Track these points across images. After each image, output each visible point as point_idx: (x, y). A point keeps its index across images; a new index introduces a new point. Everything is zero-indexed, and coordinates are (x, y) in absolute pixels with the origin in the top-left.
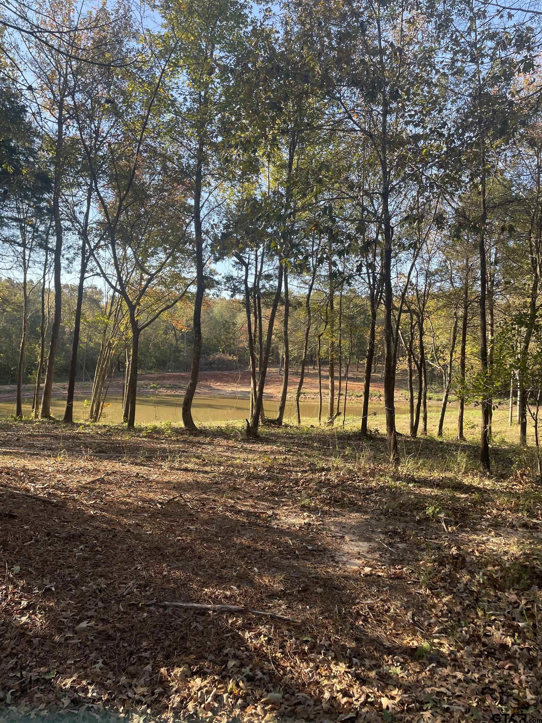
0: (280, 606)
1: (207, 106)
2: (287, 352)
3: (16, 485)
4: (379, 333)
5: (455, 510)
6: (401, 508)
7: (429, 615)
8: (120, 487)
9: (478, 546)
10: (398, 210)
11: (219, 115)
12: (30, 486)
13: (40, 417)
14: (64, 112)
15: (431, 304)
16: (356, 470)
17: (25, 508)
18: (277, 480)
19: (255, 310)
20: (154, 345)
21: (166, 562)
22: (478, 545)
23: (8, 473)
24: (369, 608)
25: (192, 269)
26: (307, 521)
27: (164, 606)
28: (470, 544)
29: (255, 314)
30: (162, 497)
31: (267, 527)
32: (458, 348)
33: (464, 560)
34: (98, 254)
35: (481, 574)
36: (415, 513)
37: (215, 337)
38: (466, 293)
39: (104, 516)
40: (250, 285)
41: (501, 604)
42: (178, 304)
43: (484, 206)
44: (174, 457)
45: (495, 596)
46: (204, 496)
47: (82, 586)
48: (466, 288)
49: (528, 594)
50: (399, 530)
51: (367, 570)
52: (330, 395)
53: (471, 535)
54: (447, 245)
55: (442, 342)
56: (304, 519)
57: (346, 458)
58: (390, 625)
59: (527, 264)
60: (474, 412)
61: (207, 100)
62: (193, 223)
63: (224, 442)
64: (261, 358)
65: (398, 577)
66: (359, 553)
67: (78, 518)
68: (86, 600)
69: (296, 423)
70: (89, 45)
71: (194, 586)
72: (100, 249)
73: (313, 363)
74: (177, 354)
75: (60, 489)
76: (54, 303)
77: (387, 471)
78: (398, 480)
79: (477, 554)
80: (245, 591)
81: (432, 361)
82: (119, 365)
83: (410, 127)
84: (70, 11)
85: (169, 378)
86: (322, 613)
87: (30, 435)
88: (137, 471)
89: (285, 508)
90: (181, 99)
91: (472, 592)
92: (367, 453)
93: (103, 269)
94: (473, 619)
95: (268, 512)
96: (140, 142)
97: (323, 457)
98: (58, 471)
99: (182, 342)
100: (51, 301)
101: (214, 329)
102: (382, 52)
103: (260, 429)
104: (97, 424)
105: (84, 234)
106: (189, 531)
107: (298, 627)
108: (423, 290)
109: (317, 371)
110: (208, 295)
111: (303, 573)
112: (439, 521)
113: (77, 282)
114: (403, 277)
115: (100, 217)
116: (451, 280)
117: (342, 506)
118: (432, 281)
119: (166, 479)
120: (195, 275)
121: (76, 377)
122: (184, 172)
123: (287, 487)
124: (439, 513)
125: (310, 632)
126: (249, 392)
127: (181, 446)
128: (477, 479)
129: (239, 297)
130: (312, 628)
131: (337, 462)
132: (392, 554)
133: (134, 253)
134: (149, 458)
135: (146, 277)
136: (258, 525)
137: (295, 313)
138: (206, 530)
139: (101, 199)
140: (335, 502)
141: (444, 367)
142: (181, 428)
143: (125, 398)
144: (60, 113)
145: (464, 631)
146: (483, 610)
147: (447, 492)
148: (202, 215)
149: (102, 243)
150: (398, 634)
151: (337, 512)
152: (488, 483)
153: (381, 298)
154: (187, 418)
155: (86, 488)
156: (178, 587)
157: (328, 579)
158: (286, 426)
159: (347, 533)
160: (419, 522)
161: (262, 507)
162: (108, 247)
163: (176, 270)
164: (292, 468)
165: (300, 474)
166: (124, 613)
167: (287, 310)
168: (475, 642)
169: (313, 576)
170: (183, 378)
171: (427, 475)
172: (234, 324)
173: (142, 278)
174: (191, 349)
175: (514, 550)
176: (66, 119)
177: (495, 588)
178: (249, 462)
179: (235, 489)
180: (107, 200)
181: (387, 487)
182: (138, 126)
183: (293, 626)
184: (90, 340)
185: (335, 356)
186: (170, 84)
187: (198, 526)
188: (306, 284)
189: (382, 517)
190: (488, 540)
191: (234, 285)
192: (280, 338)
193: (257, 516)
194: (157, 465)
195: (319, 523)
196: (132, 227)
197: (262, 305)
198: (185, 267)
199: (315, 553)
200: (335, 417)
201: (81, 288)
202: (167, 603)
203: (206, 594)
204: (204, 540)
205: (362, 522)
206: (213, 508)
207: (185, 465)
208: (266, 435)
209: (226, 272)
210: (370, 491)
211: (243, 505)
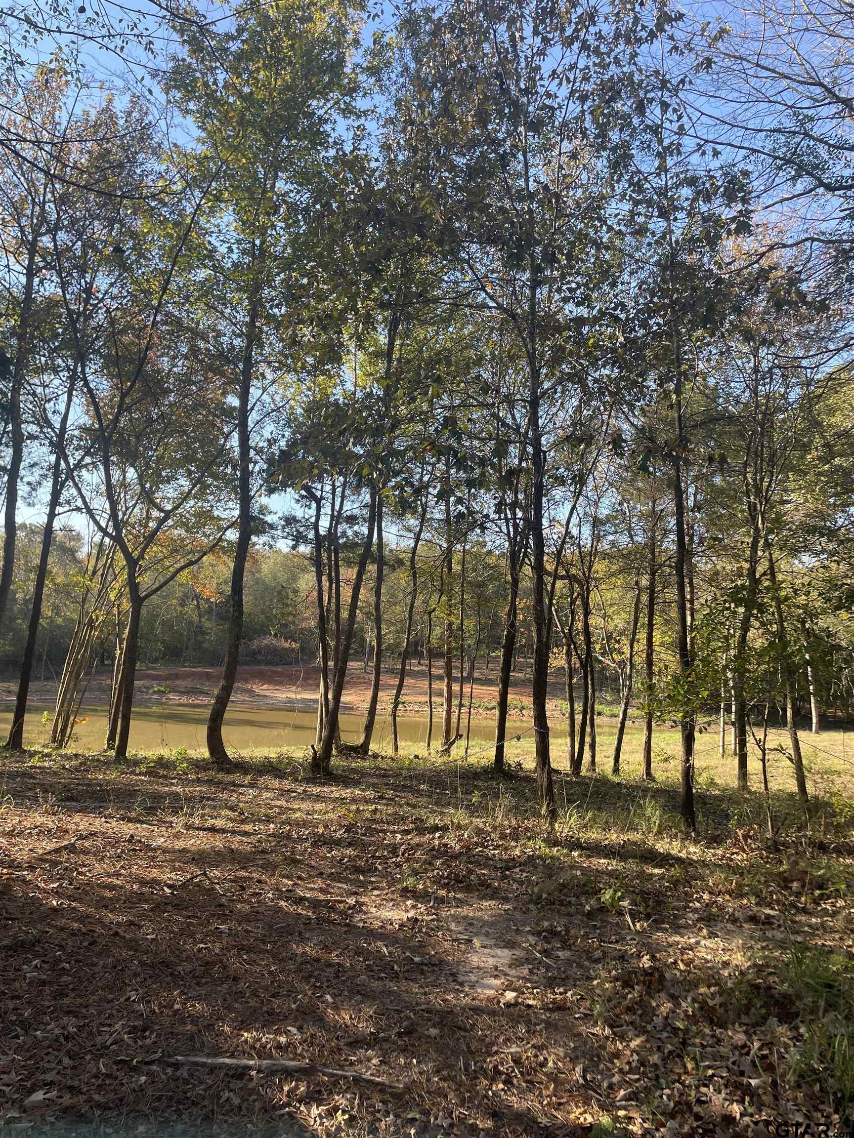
0: (369, 1060)
1: (264, 262)
2: (379, 638)
4: (522, 609)
5: (645, 895)
6: (561, 891)
7: (609, 1070)
8: (102, 859)
9: (682, 954)
10: (551, 425)
11: (282, 275)
14: (37, 259)
15: (600, 567)
16: (489, 828)
18: (363, 847)
19: (330, 570)
20: (163, 623)
21: (179, 987)
22: (683, 951)
24: (513, 1060)
25: (232, 505)
26: (411, 914)
27: (175, 1064)
28: (670, 950)
29: (329, 575)
30: (172, 876)
31: (347, 925)
32: (642, 636)
33: (662, 977)
34: (80, 477)
35: (689, 999)
36: (583, 901)
37: (263, 612)
38: (653, 553)
39: (74, 908)
40: (322, 532)
41: (722, 1049)
42: (205, 558)
43: (680, 425)
44: (193, 807)
45: (713, 1036)
46: (243, 873)
47: (36, 1030)
48: (652, 544)
49: (763, 1032)
50: (559, 929)
51: (510, 995)
52: (445, 707)
53: (670, 936)
54: (624, 480)
55: (616, 626)
56: (407, 911)
57: (472, 810)
58: (547, 1088)
59: (741, 511)
60: (666, 735)
61: (264, 252)
62: (236, 435)
63: (275, 783)
64: (337, 646)
65: (560, 1007)
66: (496, 968)
67: (31, 913)
68: (42, 1054)
69: (390, 752)
70: (83, 161)
71: (227, 1029)
72: (84, 470)
73: (418, 654)
74: (200, 638)
77: (537, 830)
78: (555, 846)
79: (682, 966)
80: (312, 1035)
81: (603, 655)
82: (103, 655)
83: (570, 307)
84: (54, 108)
85: (186, 676)
86: (438, 1071)
88: (131, 832)
89: (376, 892)
90: (223, 249)
91: (676, 1030)
92: (507, 800)
93: (88, 500)
94: (680, 1075)
95: (349, 901)
96: (157, 310)
97: (435, 808)
99: (209, 619)
101: (262, 598)
102: (531, 196)
103: (334, 761)
104: (63, 752)
105: (59, 447)
106: (218, 933)
107: (398, 1097)
108: (589, 545)
109: (425, 668)
110: (254, 544)
111: (406, 1002)
112: (620, 914)
113: (43, 520)
114: (559, 526)
115: (87, 420)
116: (629, 532)
117: (468, 889)
118: (602, 533)
119: (180, 844)
120: (237, 513)
121: (32, 674)
122: (224, 357)
123: (379, 858)
124: (621, 899)
125: (418, 1105)
126: (316, 701)
127: (204, 789)
128: (676, 844)
129: (305, 549)
130: (422, 1097)
131: (460, 816)
132: (548, 968)
133: (140, 477)
134: (151, 811)
135: (155, 513)
136: (332, 922)
137: (392, 576)
138: (247, 931)
139: (90, 391)
140: (457, 882)
141: (622, 664)
142: (204, 760)
144: (31, 260)
145: (666, 1096)
146: (694, 1059)
147: (632, 866)
148: (251, 424)
149: (88, 460)
150: (560, 1104)
151: (459, 900)
152: (694, 851)
153: (525, 556)
154: (215, 742)
155: (46, 861)
156: (200, 1031)
157: (448, 1012)
158: (375, 756)
159: (476, 935)
160: (590, 915)
161: (338, 891)
162: (96, 467)
163: (206, 505)
164: (385, 827)
165: (399, 836)
166: (108, 1076)
167: (380, 571)
168: (682, 1113)
169: (423, 1007)
170: (208, 676)
171: (599, 837)
172: (295, 591)
173: (148, 517)
174: (222, 631)
175: (739, 959)
176: (40, 270)
177: (711, 1022)
178: (316, 816)
179: (294, 862)
180: (100, 394)
181: (540, 857)
182: (155, 286)
183: (391, 1094)
184: (57, 614)
185: (453, 644)
186: (208, 226)
187: (232, 925)
188: (411, 531)
189: (531, 906)
190: (698, 943)
191: (297, 531)
192: (368, 614)
193: (331, 907)
194: (164, 822)
195: (431, 918)
196: (139, 437)
197: (340, 563)
198: (219, 501)
199: (426, 968)
200: (454, 742)
201: (48, 529)
202: (179, 1058)
203: (246, 1041)
204: (242, 949)
205: (500, 915)
206: (257, 894)
207: (210, 822)
208: (344, 771)
209: (285, 510)
210: (511, 864)
211: (307, 888)
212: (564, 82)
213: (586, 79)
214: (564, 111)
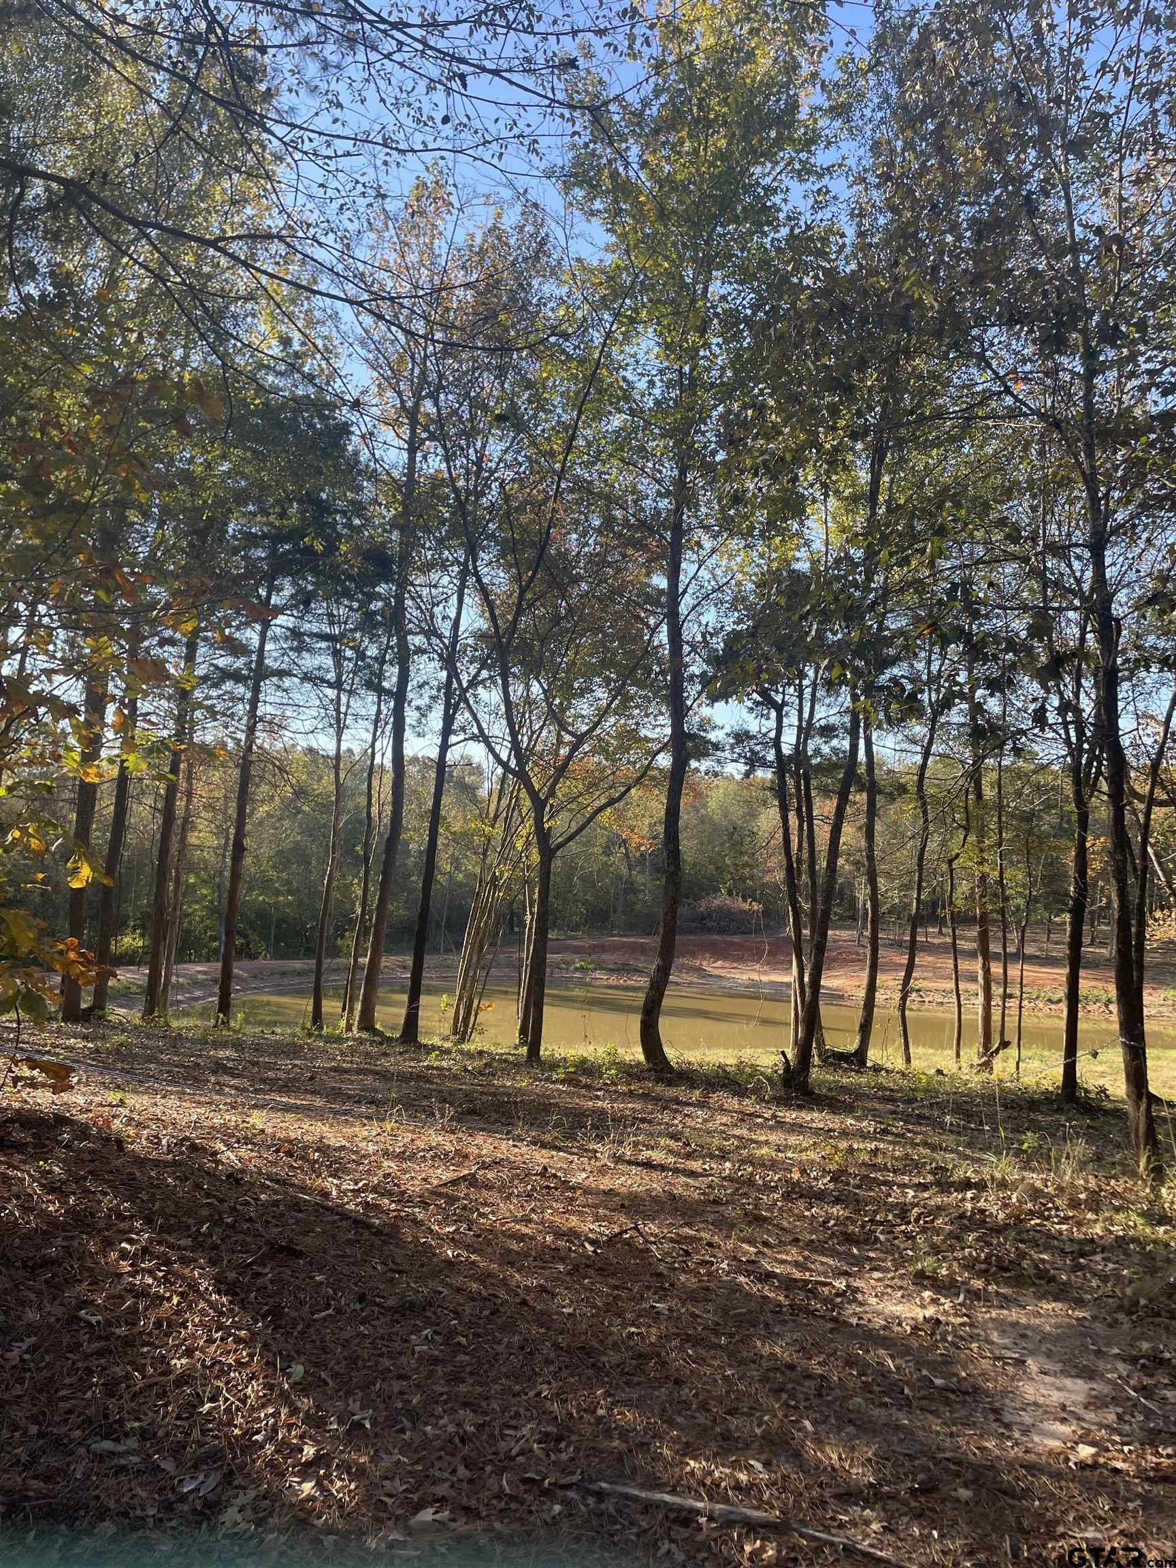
0: (867, 1523)
1: (695, 394)
2: (875, 894)
3: (303, 1181)
6: (1170, 1296)
8: (508, 1198)
11: (721, 409)
12: (330, 1184)
13: (355, 1029)
14: (419, 429)
16: (1050, 1190)
17: (318, 1234)
18: (857, 1204)
19: (799, 802)
20: (583, 878)
21: (603, 1384)
23: (289, 1154)
25: (662, 720)
26: (930, 1312)
27: (598, 1493)
29: (799, 811)
30: (594, 1226)
31: (833, 1319)
34: (475, 696)
37: (711, 861)
39: (473, 1263)
40: (787, 750)
42: (633, 791)
44: (623, 1132)
46: (687, 1231)
47: (426, 1424)
50: (1167, 1355)
51: (1085, 1452)
52: (981, 997)
56: (923, 1307)
57: (1025, 1159)
61: (693, 381)
62: (664, 627)
63: (733, 1103)
64: (813, 909)
66: (1064, 1407)
67: (422, 1266)
68: (433, 1458)
69: (900, 1064)
71: (666, 1452)
72: (480, 688)
73: (937, 920)
74: (631, 897)
75: (389, 1194)
76: (390, 798)
77: (1132, 1197)
78: (1160, 1224)
80: (784, 1476)
82: (511, 920)
83: (1153, 397)
85: (614, 948)
87: (335, 1069)
88: (545, 1161)
89: (876, 1275)
90: (642, 385)
92: (1080, 1148)
93: (484, 725)
95: (836, 1284)
96: (561, 475)
97: (968, 1152)
98: (386, 1154)
99: (642, 872)
100: (384, 788)
101: (709, 843)
102: (1077, 248)
103: (815, 1073)
104: (465, 1047)
105: (449, 661)
106: (656, 1315)
109: (949, 940)
110: (694, 772)
111: (922, 1444)
113: (434, 753)
114: (1153, 723)
115: (483, 624)
117: (1019, 1281)
119: (605, 1183)
120: (668, 731)
121: (428, 945)
122: (646, 526)
123: (881, 1223)
126: (788, 985)
127: (638, 1106)
129: (765, 775)
131: (1002, 1167)
132: (1148, 1414)
133: (546, 691)
134: (570, 1133)
135: (568, 738)
136: (813, 1313)
137: (891, 808)
138: (693, 1315)
139: (484, 588)
140: (997, 1268)
142: (639, 1064)
143: (523, 993)
144: (413, 431)
148: (683, 609)
149: (485, 674)
151: (1005, 1297)
153: (1099, 773)
155: (440, 1195)
156: (630, 1451)
157: (986, 1467)
158: (877, 1069)
159: (1032, 1353)
161: (821, 1268)
162: (494, 683)
163: (630, 722)
164: (891, 1177)
165: (911, 1193)
166: (513, 1498)
167: (871, 803)
169: (948, 1455)
170: (643, 949)
172: (753, 834)
173: (560, 741)
174: (659, 889)
176: (423, 441)
178: (789, 1155)
179: (758, 1220)
180: (495, 591)
181: (1134, 1240)
182: (558, 445)
184: (456, 868)
185: (990, 906)
186: (621, 357)
187: (673, 1304)
188: (915, 742)
189: (1121, 1317)
191: (751, 750)
192: (857, 863)
193: (810, 1291)
194: (587, 1150)
195: (960, 1320)
196: (543, 640)
197: (813, 793)
198: (647, 715)
199: (953, 1397)
200: (997, 1051)
201: (441, 764)
202: (604, 1485)
203: (692, 1473)
204: (687, 1341)
205: (1070, 1326)
206: (708, 1262)
207: (646, 1154)
208: (830, 1089)
209: (733, 723)
210: (1088, 1247)
211: (776, 1260)
212: (1122, 75)
213: (1155, 65)
214: (1122, 116)
